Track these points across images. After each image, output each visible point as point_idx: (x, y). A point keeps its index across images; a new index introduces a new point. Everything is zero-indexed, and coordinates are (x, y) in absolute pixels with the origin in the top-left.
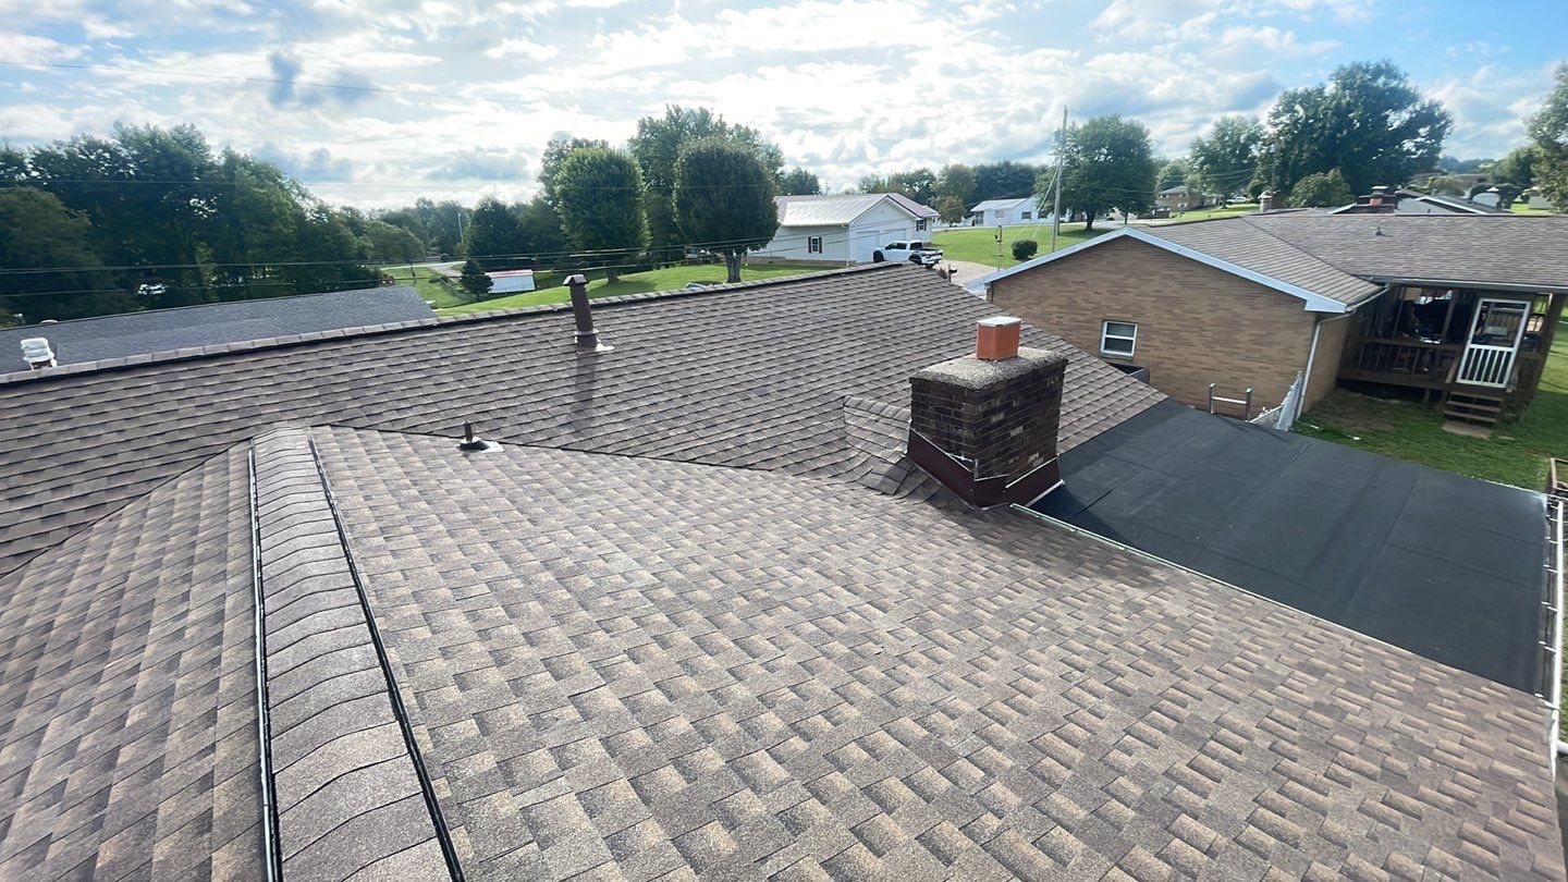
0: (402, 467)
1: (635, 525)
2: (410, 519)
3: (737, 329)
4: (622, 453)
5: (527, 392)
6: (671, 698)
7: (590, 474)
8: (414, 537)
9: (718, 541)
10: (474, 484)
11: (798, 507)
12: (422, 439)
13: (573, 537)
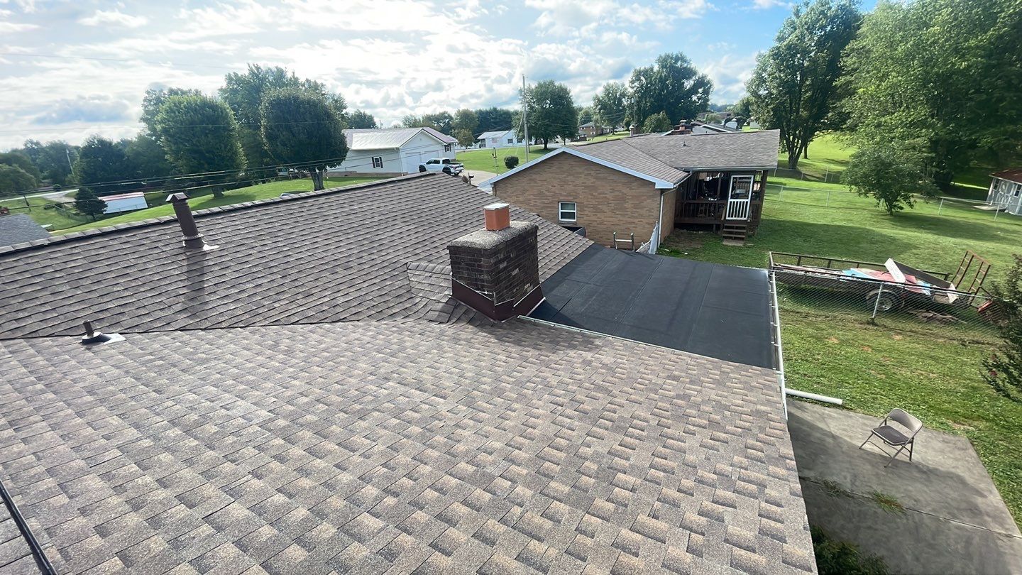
0: (26, 367)
1: (251, 378)
2: (37, 410)
3: (321, 223)
4: (235, 326)
5: (142, 289)
6: (290, 496)
7: (208, 346)
8: (44, 424)
9: (321, 377)
10: (98, 371)
11: (381, 342)
12: (44, 341)
13: (196, 397)
